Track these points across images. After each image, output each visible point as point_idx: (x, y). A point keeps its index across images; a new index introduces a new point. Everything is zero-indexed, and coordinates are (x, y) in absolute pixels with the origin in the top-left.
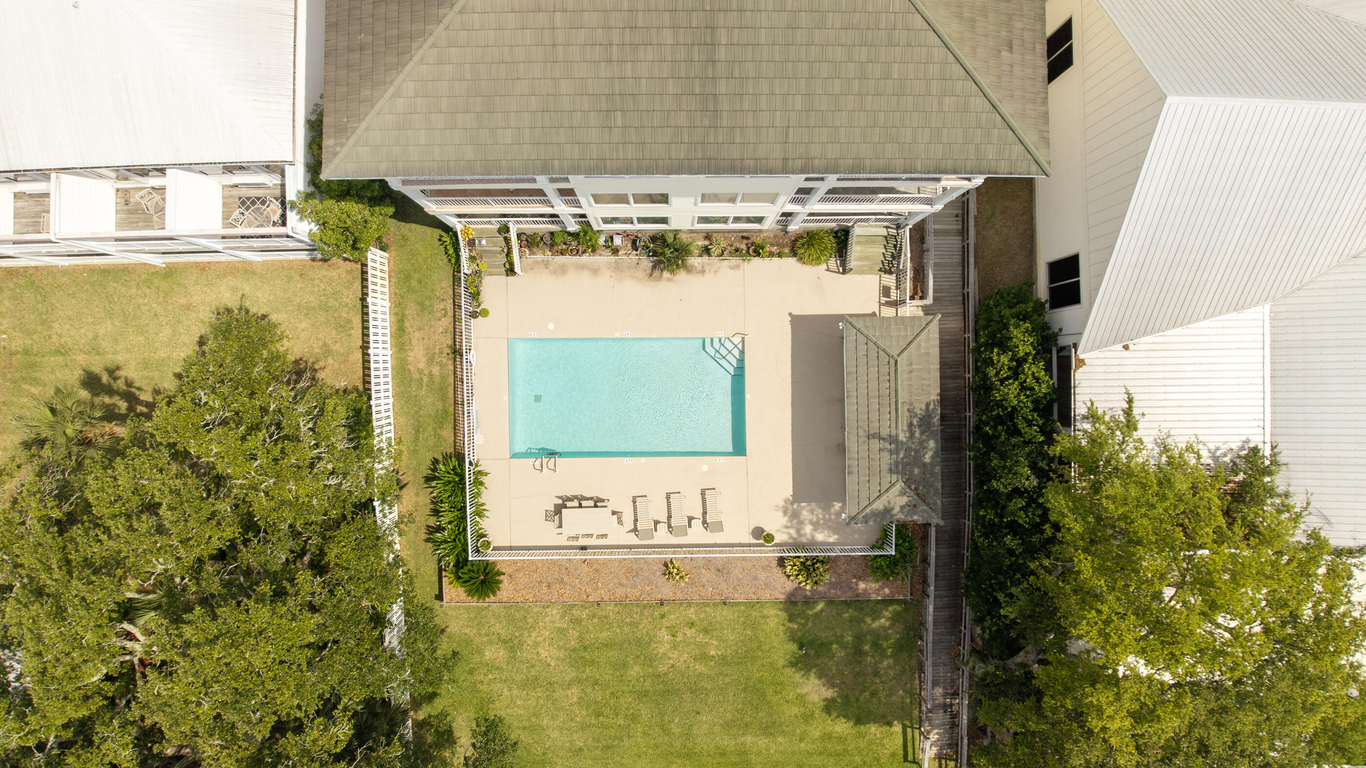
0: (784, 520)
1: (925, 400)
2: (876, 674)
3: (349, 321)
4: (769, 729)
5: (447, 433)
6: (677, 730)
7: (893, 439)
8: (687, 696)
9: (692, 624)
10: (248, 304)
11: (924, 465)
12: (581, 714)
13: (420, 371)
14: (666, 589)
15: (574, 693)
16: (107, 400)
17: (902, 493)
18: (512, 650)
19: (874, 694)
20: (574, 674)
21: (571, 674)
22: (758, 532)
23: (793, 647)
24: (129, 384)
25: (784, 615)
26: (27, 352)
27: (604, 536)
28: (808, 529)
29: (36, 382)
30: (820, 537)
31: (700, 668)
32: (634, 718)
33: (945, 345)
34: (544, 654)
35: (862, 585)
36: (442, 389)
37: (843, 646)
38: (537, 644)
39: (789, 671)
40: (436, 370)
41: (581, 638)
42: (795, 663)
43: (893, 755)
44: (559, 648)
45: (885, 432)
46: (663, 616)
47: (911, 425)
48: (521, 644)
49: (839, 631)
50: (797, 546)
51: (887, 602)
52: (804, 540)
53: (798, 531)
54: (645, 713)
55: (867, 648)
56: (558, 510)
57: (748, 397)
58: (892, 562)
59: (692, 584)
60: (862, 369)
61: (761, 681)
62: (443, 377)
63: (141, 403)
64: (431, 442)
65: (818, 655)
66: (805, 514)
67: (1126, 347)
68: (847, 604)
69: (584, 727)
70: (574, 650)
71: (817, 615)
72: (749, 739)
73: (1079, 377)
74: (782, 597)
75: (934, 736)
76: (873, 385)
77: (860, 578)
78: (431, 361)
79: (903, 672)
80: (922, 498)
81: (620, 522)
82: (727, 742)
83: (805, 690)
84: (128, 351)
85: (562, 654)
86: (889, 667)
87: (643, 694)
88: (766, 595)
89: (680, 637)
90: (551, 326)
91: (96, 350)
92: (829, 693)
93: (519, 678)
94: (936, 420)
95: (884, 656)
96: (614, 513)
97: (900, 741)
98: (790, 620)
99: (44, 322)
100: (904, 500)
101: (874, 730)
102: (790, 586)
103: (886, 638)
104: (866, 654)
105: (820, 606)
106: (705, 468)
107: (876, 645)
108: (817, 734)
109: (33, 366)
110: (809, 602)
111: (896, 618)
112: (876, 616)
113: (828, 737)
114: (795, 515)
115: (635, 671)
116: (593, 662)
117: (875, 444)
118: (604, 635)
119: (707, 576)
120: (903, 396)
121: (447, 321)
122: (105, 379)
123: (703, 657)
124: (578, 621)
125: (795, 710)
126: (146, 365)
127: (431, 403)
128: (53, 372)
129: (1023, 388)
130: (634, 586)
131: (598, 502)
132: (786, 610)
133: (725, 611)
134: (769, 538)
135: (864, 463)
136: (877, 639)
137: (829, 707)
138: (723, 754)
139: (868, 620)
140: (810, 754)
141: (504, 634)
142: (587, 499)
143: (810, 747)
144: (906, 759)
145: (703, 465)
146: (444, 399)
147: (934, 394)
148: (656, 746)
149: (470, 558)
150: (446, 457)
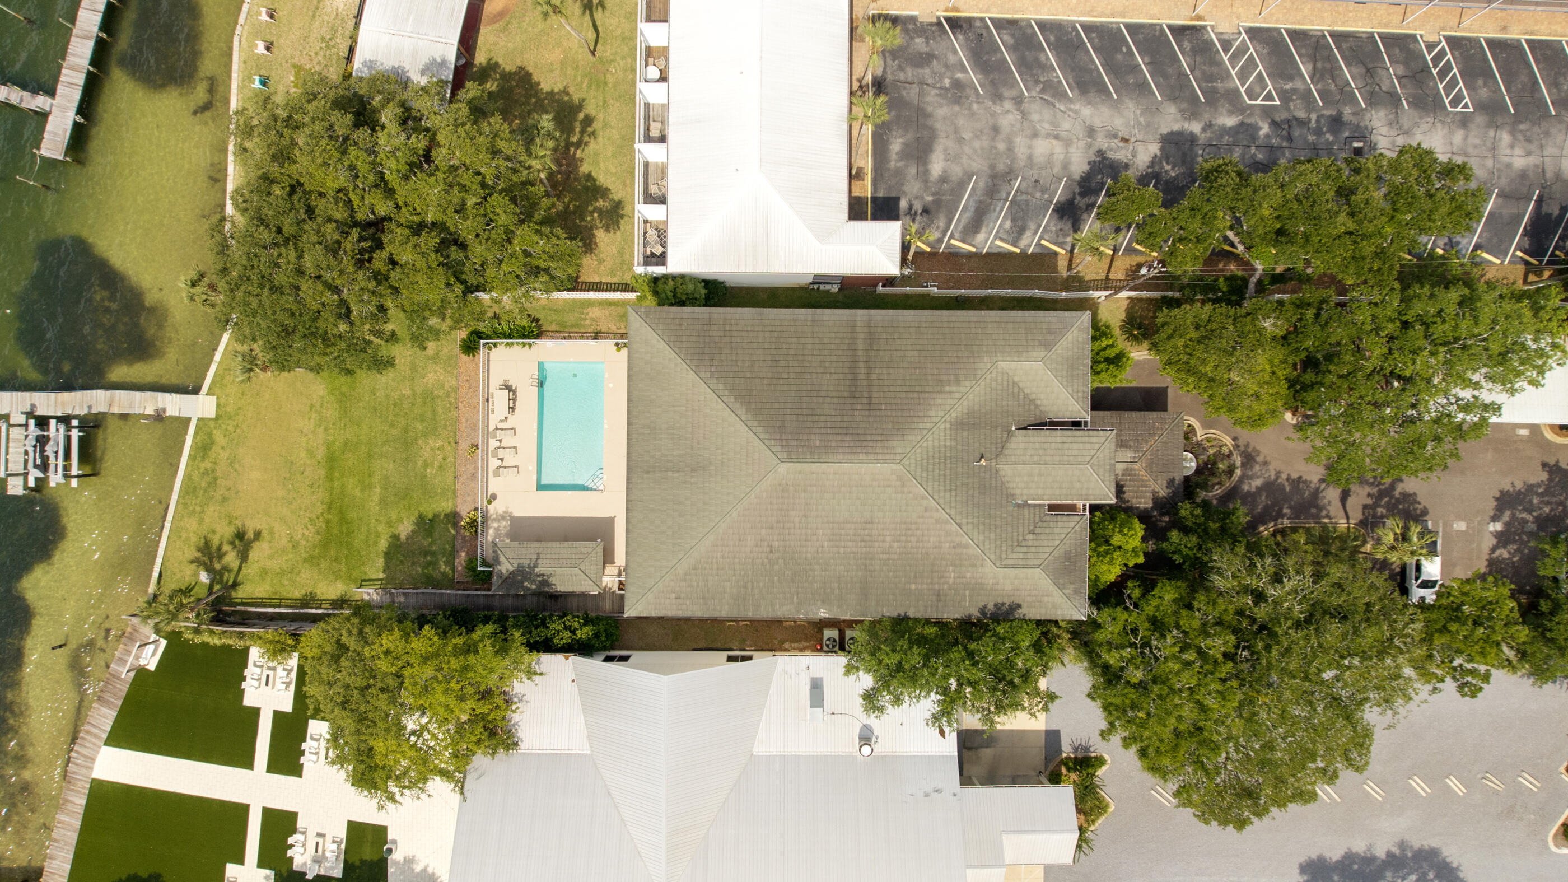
0: (500, 511)
1: (557, 583)
2: (413, 563)
3: (615, 275)
4: (383, 502)
5: (554, 327)
6: (384, 449)
7: (536, 566)
8: (404, 455)
9: (444, 459)
10: (626, 219)
11: (523, 582)
12: (395, 395)
13: (588, 314)
14: (464, 445)
15: (408, 392)
16: (578, 130)
17: (507, 571)
18: (433, 358)
19: (401, 562)
20: (418, 392)
21: (418, 390)
22: (494, 497)
23: (430, 516)
24: (586, 144)
25: (448, 511)
26: (606, 83)
27: (493, 411)
28: (495, 525)
29: (590, 86)
30: (491, 531)
31: (420, 463)
32: (392, 425)
33: (584, 595)
34: (430, 376)
35: (463, 554)
36: (577, 325)
37: (430, 545)
38: (436, 372)
39: (416, 513)
40: (588, 322)
41: (439, 397)
42: (421, 517)
43: (366, 573)
44: (433, 385)
45: (539, 561)
46: (449, 443)
47: (543, 575)
48: (436, 363)
49: (438, 542)
50: (485, 517)
51: (454, 569)
52: (489, 522)
53: (494, 519)
54: (395, 432)
55: (429, 558)
56: (508, 388)
57: (570, 492)
58: (474, 569)
59: (467, 460)
60: (574, 551)
61: (411, 497)
62: (584, 326)
63: (576, 150)
64: (549, 318)
65: (426, 530)
66: (504, 523)
67: (573, 681)
68: (453, 547)
69: (388, 397)
70: (432, 393)
71: (448, 530)
72: (378, 490)
73: (560, 657)
74: (458, 510)
75: (375, 597)
76: (565, 556)
77: (467, 553)
78: (593, 320)
79: (414, 579)
80: (505, 581)
81: (501, 421)
82: (376, 478)
83: (405, 522)
84: (604, 145)
85: (430, 386)
86: (417, 571)
87: (406, 431)
88: (459, 501)
89: (437, 452)
90: (611, 385)
91: (606, 125)
92: (403, 537)
93: (417, 361)
94: (547, 589)
95: (424, 568)
96: (506, 418)
97: (374, 577)
98: (446, 515)
99: (620, 97)
100: (504, 571)
101: (381, 562)
102: (464, 514)
103: (434, 569)
104: (425, 558)
105: (453, 532)
106: (530, 468)
107: (430, 563)
108: (380, 529)
109: (598, 86)
110: (455, 525)
111: (444, 575)
112: (446, 563)
113: (378, 535)
114: (503, 518)
115: (419, 427)
116: (425, 403)
117: (534, 557)
118: (440, 410)
119: (471, 468)
120: (558, 571)
121: (614, 329)
122: (590, 129)
123: (426, 465)
124: (448, 395)
125: (394, 517)
126: (596, 155)
127: (570, 318)
128: (594, 97)
129: (558, 632)
130: (466, 427)
131: (512, 409)
132: (451, 512)
133: (451, 478)
134: (490, 502)
135: (524, 551)
136: (433, 564)
137: (395, 537)
138: (370, 476)
139: (444, 559)
140: (368, 525)
141: (442, 354)
142: (514, 403)
143: (372, 525)
144: (363, 581)
145: (532, 467)
146: (572, 326)
147: (561, 588)
148: (375, 437)
149: (482, 341)
150: (539, 327)
